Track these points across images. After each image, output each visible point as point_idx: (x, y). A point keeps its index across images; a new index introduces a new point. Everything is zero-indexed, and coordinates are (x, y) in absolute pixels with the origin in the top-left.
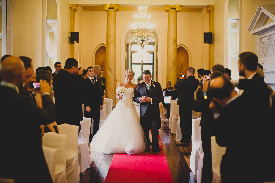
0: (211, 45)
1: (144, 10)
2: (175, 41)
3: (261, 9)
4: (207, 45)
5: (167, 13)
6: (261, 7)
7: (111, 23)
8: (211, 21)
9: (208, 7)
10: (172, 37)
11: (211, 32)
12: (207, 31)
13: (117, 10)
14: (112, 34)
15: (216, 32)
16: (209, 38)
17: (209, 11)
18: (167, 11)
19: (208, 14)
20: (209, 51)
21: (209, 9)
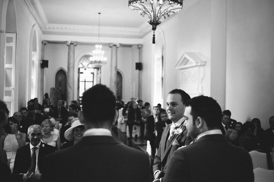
0: (141, 71)
1: (99, 48)
2: (116, 68)
3: (184, 55)
4: (138, 71)
5: (111, 48)
6: (184, 54)
7: (72, 54)
8: (140, 54)
9: (138, 45)
10: (114, 65)
11: (140, 62)
12: (138, 62)
13: (76, 45)
14: (71, 61)
15: (144, 62)
16: (139, 66)
17: (139, 48)
18: (111, 47)
19: (138, 50)
20: (139, 75)
21: (139, 46)
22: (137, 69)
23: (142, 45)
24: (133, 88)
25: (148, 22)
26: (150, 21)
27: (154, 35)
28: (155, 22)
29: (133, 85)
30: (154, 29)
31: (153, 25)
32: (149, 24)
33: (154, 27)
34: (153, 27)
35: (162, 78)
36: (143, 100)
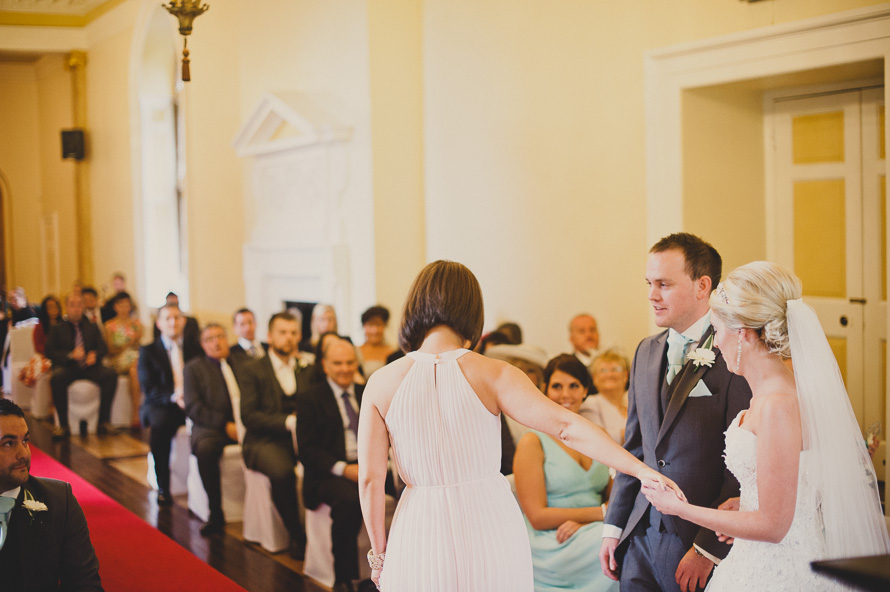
0: (83, 165)
4: (70, 165)
8: (77, 95)
9: (68, 56)
11: (80, 125)
12: (69, 125)
15: (97, 125)
16: (76, 145)
17: (73, 68)
19: (68, 76)
20: (78, 181)
21: (73, 61)
22: (65, 155)
23: (83, 57)
24: (50, 236)
25: (164, 5)
26: (171, 3)
27: (186, 54)
28: (189, 7)
29: (48, 221)
30: (185, 30)
31: (182, 18)
32: (167, 13)
33: (186, 23)
34: (181, 24)
35: (179, 194)
36: (98, 285)
